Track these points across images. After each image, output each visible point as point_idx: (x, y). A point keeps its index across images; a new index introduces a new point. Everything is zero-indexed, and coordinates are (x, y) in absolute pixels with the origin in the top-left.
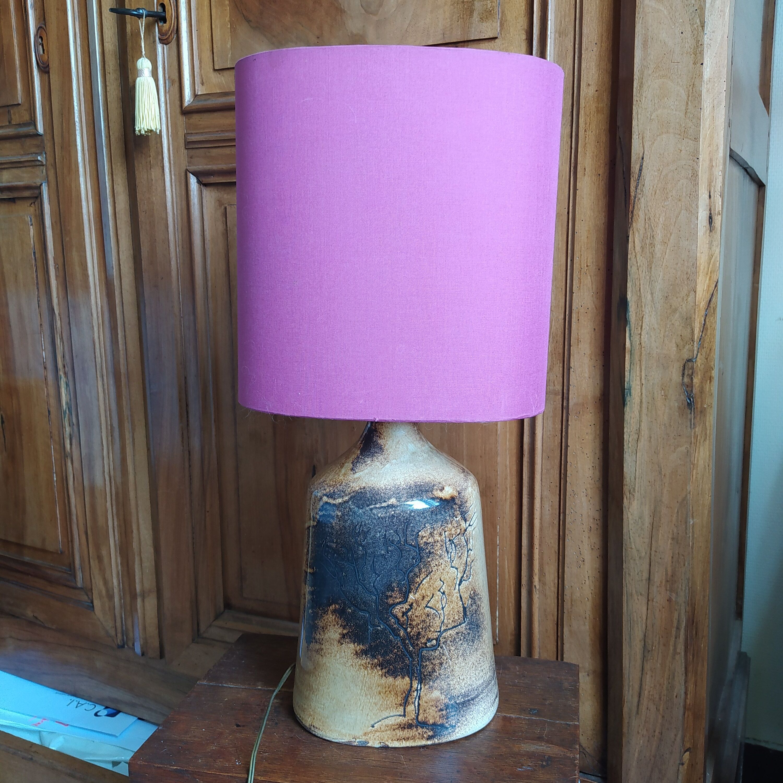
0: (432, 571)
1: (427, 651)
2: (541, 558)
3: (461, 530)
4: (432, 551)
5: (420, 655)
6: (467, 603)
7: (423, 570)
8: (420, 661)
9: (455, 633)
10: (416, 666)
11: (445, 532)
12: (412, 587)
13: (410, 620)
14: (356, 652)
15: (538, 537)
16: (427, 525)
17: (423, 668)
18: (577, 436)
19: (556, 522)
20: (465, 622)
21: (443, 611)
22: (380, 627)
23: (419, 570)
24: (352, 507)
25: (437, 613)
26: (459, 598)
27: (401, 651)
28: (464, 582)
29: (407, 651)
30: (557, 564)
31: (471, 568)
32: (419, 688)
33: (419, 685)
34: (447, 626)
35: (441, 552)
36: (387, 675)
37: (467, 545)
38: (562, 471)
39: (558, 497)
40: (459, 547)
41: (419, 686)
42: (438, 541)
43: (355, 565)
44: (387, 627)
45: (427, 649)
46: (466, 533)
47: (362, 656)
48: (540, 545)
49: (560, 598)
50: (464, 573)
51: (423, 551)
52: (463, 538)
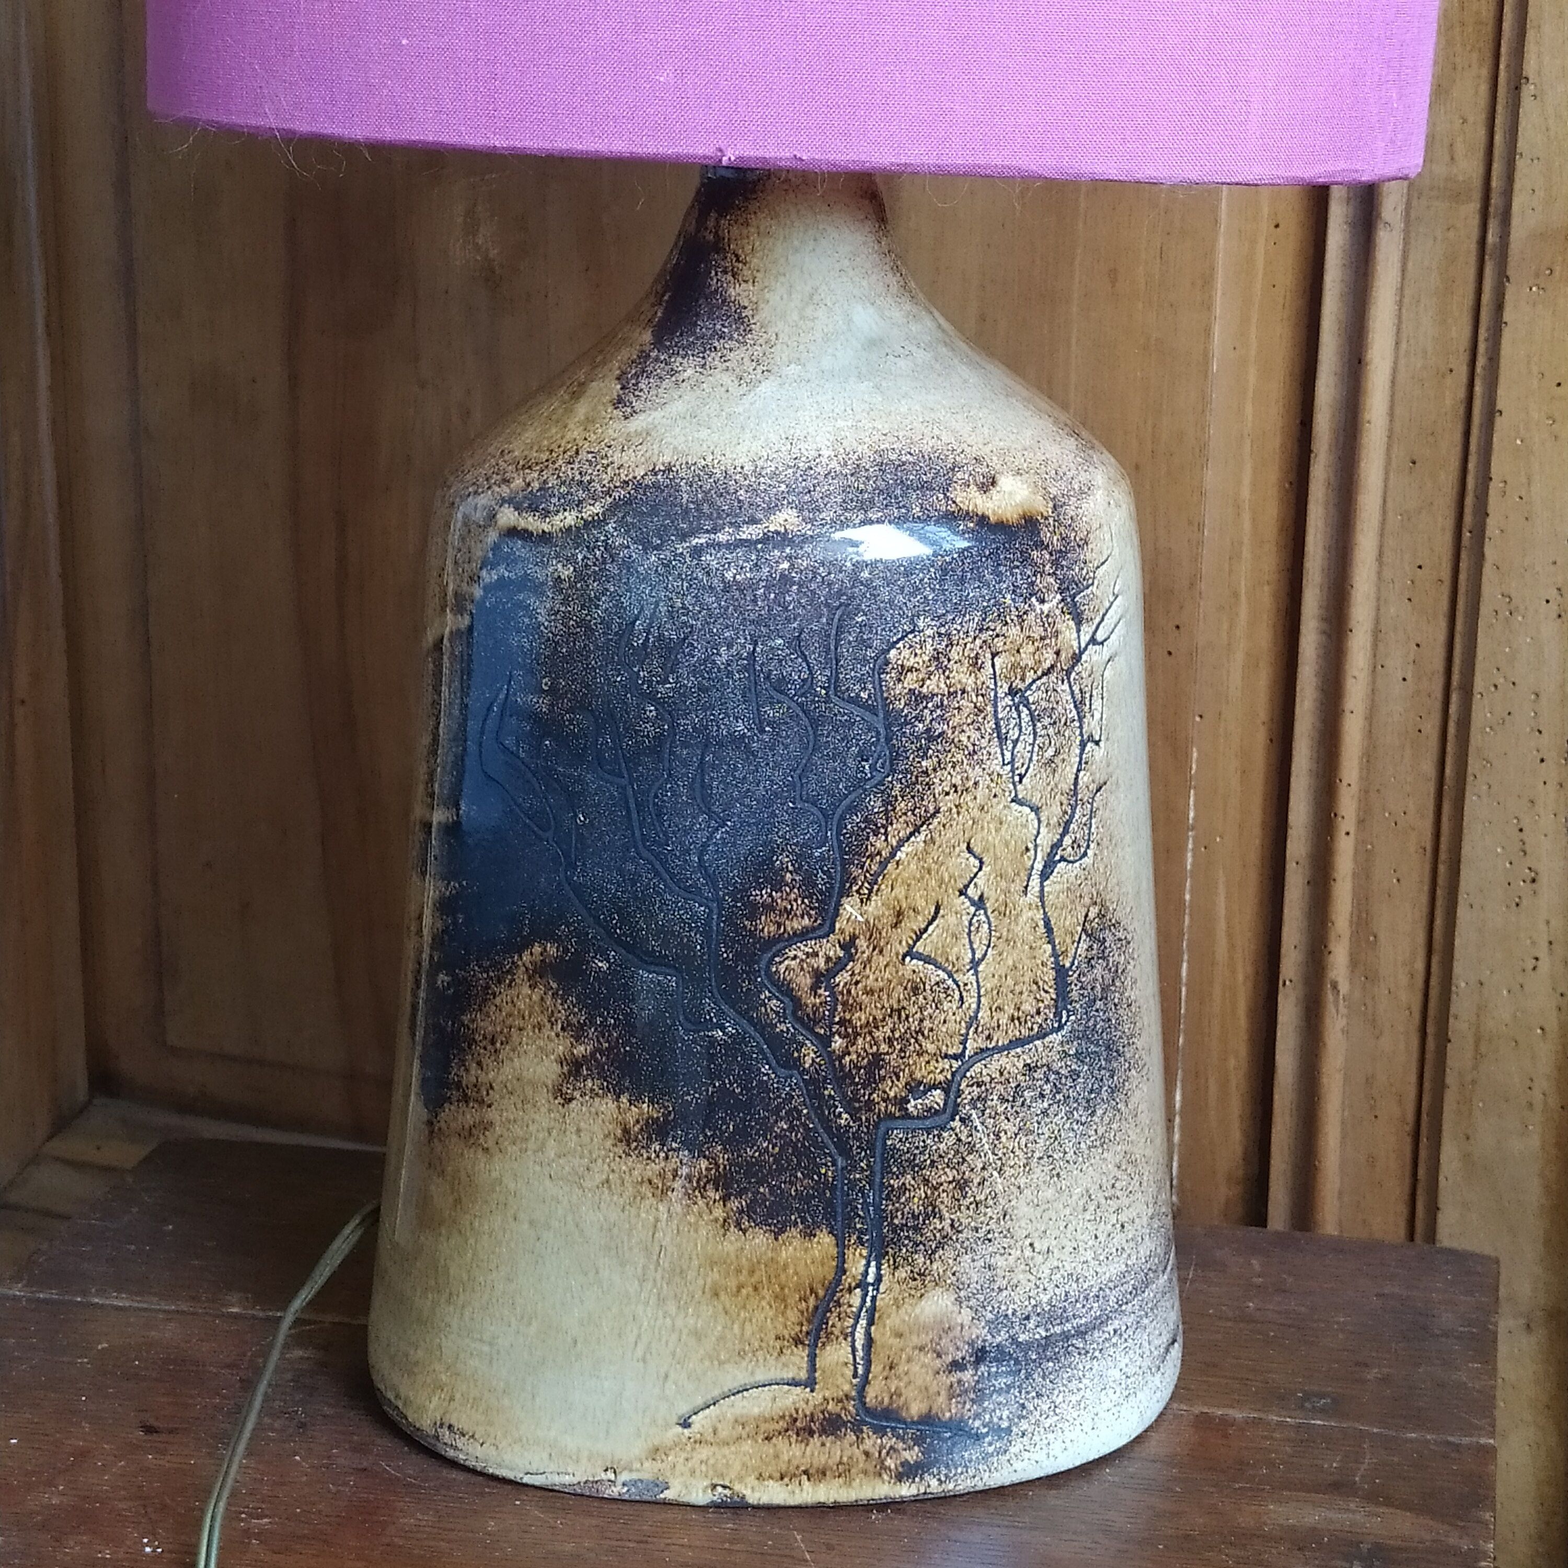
0: (937, 811)
1: (906, 1130)
2: (1363, 874)
3: (1058, 653)
4: (939, 728)
5: (879, 1144)
6: (1071, 953)
7: (901, 806)
8: (878, 1168)
9: (1020, 1065)
10: (861, 1190)
11: (994, 655)
12: (856, 872)
13: (844, 1004)
14: (626, 1131)
15: (1355, 788)
16: (921, 624)
17: (888, 1198)
18: (1535, 369)
19: (1431, 728)
20: (1061, 1027)
21: (976, 973)
22: (723, 1028)
23: (886, 803)
24: (619, 541)
25: (950, 982)
26: (1042, 929)
27: (805, 1125)
28: (1062, 865)
29: (828, 1129)
30: (1424, 899)
31: (1092, 814)
32: (871, 1279)
33: (873, 1264)
34: (989, 1037)
35: (975, 735)
36: (745, 1224)
37: (1080, 719)
38: (1468, 519)
39: (1443, 624)
40: (1047, 721)
41: (872, 1270)
42: (963, 691)
43: (624, 782)
44: (751, 1030)
45: (909, 1123)
46: (1078, 668)
47: (647, 1147)
48: (1361, 822)
49: (1431, 1030)
50: (1065, 832)
51: (902, 726)
52: (1066, 687)
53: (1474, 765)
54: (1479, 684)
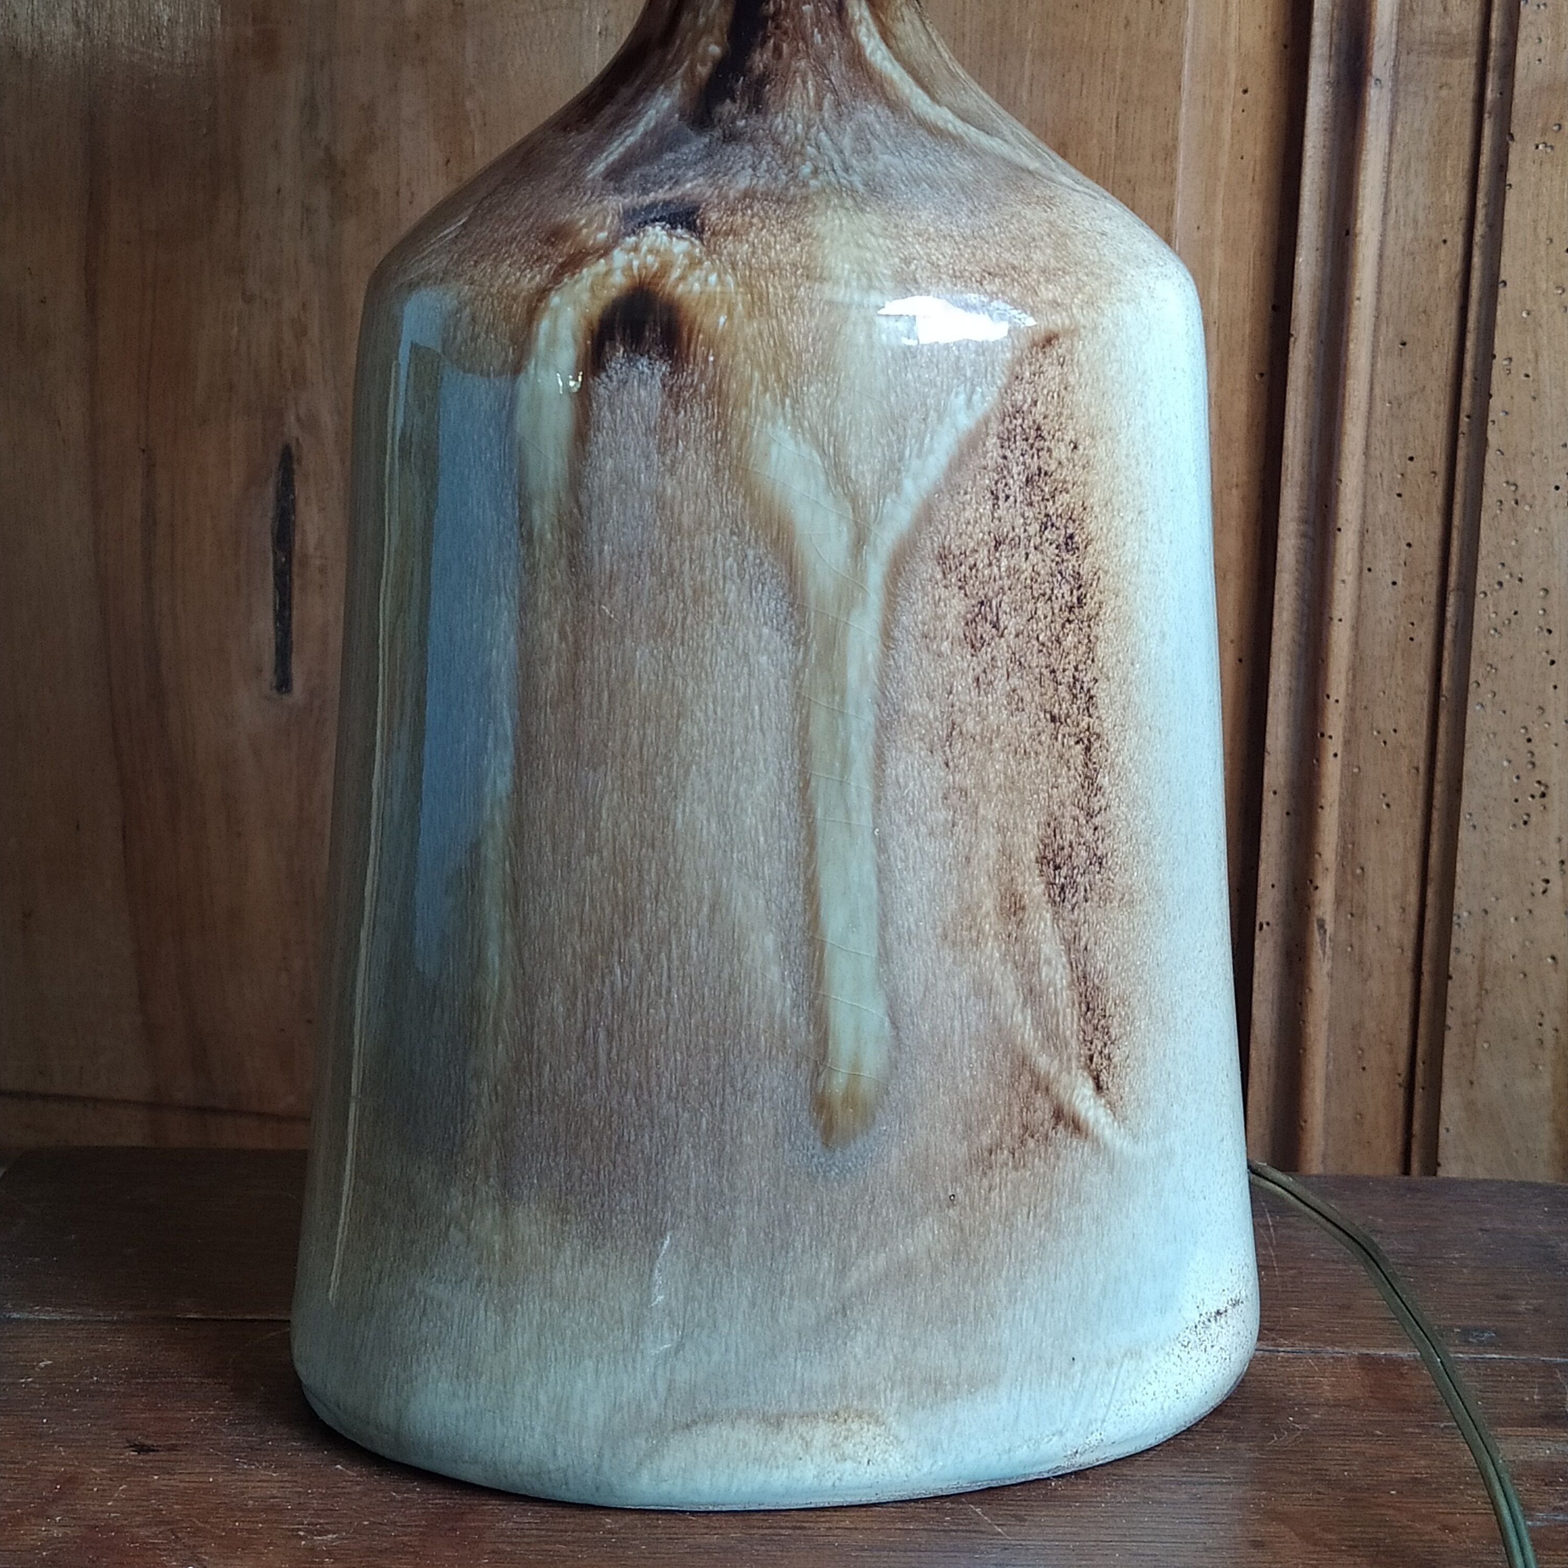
2: (1350, 798)
15: (1343, 704)
18: (1543, 236)
19: (1424, 635)
30: (1417, 823)
38: (1466, 403)
39: (1437, 520)
48: (1347, 743)
49: (1426, 967)
53: (1476, 671)
54: (1483, 582)
